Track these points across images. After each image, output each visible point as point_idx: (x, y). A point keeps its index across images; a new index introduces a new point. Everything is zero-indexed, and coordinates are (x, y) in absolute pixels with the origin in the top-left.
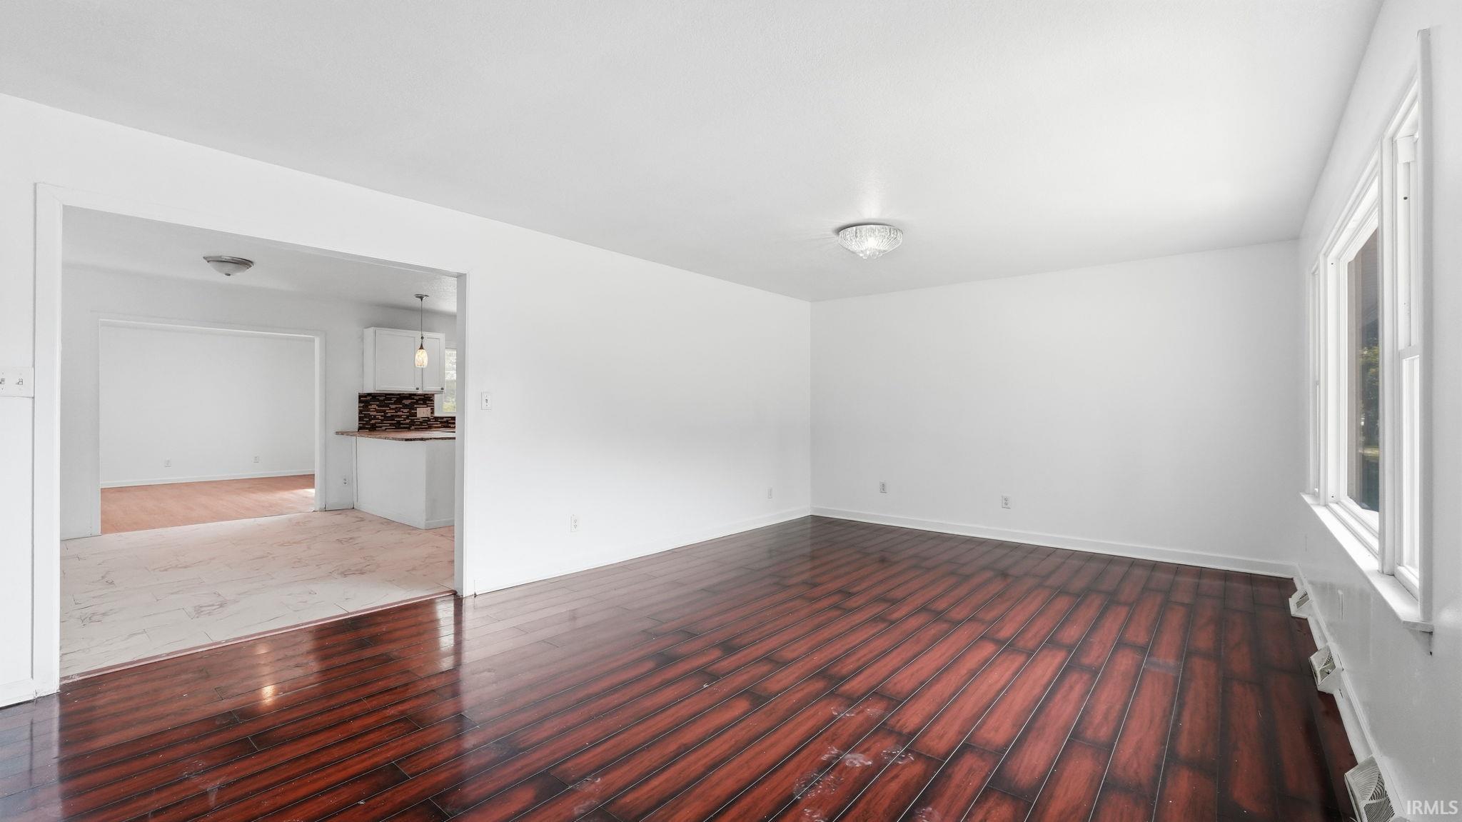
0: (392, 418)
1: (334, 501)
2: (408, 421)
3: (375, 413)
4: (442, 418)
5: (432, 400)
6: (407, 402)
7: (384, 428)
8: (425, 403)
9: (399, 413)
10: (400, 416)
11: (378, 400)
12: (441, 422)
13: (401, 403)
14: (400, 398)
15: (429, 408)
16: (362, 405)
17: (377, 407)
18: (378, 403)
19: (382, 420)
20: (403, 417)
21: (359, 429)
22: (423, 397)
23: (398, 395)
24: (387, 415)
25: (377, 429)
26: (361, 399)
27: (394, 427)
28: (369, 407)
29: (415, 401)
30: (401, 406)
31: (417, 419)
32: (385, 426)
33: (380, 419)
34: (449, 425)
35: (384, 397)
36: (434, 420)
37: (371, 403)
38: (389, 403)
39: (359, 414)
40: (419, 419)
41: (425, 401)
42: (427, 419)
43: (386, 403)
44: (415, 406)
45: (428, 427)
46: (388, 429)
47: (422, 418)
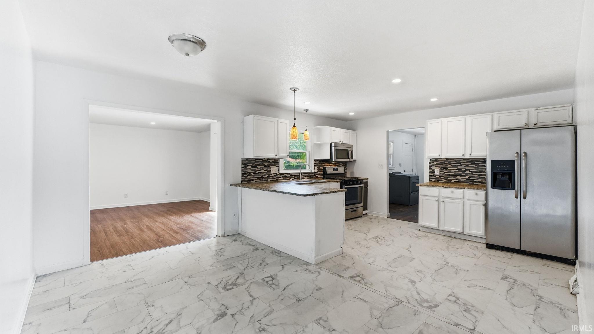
0: (259, 174)
1: (230, 229)
2: (266, 176)
3: (250, 171)
4: (283, 174)
5: (278, 163)
6: (266, 164)
7: (254, 181)
8: (275, 165)
9: (262, 171)
10: (262, 173)
11: (252, 163)
12: (283, 177)
13: (263, 165)
14: (263, 161)
15: (277, 168)
16: (243, 166)
17: (251, 168)
18: (252, 165)
19: (254, 176)
20: (264, 173)
21: (242, 182)
22: (274, 161)
23: (261, 160)
24: (256, 172)
25: (251, 181)
26: (243, 162)
27: (260, 180)
28: (247, 167)
29: (270, 163)
30: (263, 166)
31: (271, 175)
32: (255, 179)
33: (252, 175)
34: (287, 178)
35: (255, 161)
36: (279, 175)
37: (248, 165)
38: (257, 165)
39: (242, 172)
40: (272, 175)
41: (275, 163)
42: (276, 174)
43: (256, 165)
44: (270, 166)
45: (276, 179)
46: (257, 181)
47: (274, 174)
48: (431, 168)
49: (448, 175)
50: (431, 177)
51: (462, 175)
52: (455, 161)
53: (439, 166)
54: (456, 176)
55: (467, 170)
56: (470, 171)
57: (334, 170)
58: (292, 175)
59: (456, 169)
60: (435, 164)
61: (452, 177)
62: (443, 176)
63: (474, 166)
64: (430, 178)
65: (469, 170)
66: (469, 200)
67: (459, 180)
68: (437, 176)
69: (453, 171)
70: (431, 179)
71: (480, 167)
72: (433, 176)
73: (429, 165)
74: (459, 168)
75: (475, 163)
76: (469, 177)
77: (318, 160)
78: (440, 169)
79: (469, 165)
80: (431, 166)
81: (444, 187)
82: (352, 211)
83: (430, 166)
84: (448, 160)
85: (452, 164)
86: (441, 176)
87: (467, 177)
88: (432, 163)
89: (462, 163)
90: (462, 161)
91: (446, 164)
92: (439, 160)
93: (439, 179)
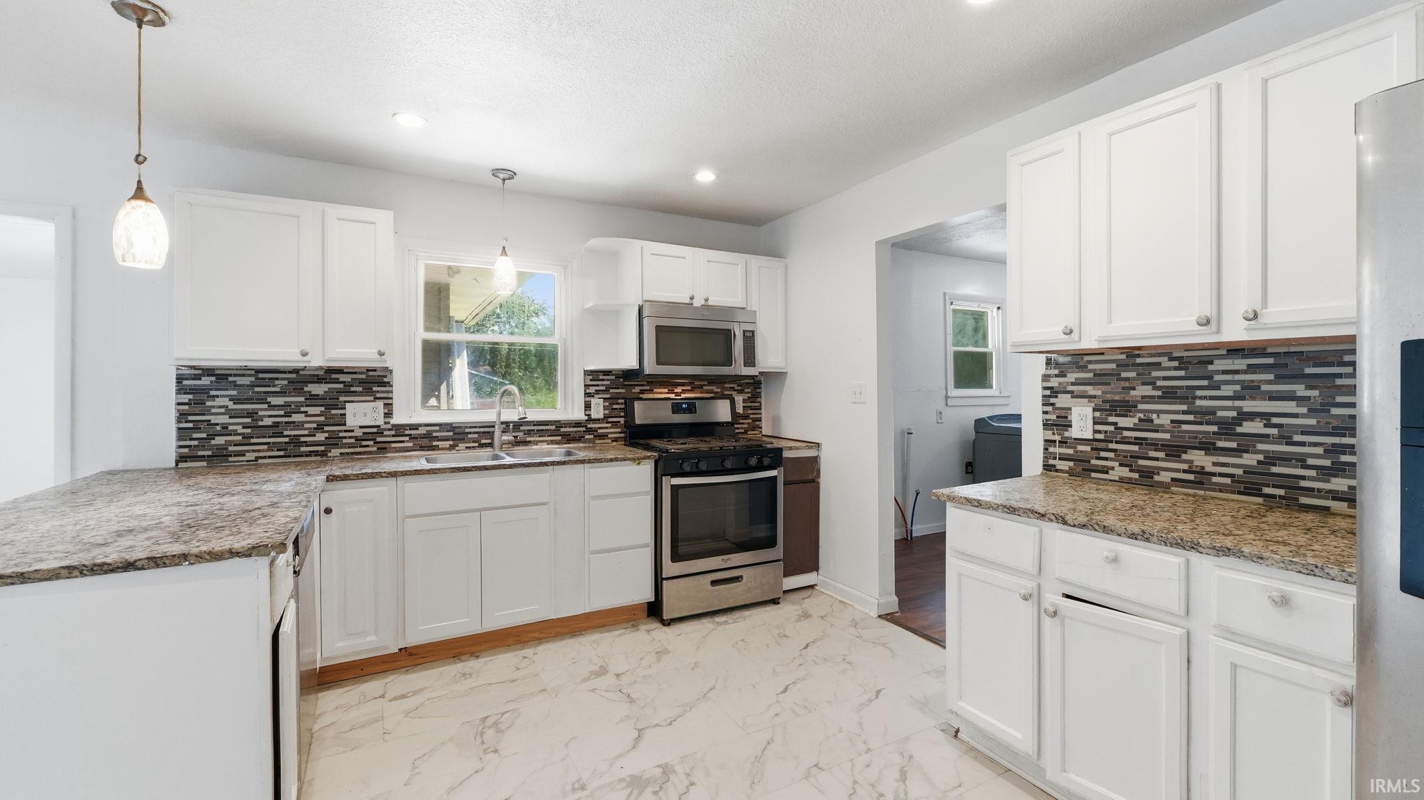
0: (276, 429)
2: (320, 437)
4: (415, 427)
5: (389, 384)
6: (319, 389)
7: (251, 456)
8: (368, 391)
9: (296, 418)
10: (299, 425)
11: (235, 385)
12: (412, 438)
13: (299, 392)
14: (298, 379)
15: (380, 404)
16: (185, 398)
17: (231, 405)
18: (234, 393)
19: (245, 436)
20: (306, 426)
21: (177, 462)
22: (364, 376)
23: (290, 372)
24: (261, 423)
25: (231, 459)
26: (185, 382)
27: (282, 453)
28: (208, 404)
29: (340, 385)
30: (302, 399)
31: (345, 431)
32: (253, 451)
33: (239, 434)
34: (435, 443)
35: (253, 379)
36: (393, 433)
37: (213, 393)
38: (264, 392)
39: (179, 421)
40: (353, 431)
41: (368, 385)
42: (375, 430)
43: (257, 393)
44: (342, 399)
45: (375, 449)
46: (265, 457)
47: (361, 427)
48: (1052, 404)
49: (1138, 441)
50: (1051, 449)
51: (1221, 444)
52: (1176, 364)
53: (1090, 390)
54: (1185, 449)
55: (1252, 416)
56: (1275, 420)
57: (677, 408)
58: (467, 430)
59: (1184, 407)
60: (1073, 384)
61: (1161, 455)
62: (1112, 446)
63: (1300, 390)
64: (1047, 455)
65: (1265, 416)
66: (1230, 634)
67: (1201, 472)
68: (1080, 448)
69: (1165, 420)
70: (1051, 462)
71: (1339, 399)
72: (1063, 443)
73: (1045, 388)
74: (1199, 403)
75: (1308, 371)
76: (1261, 457)
77: (607, 373)
78: (1094, 410)
79: (1264, 388)
80: (1051, 393)
81: (1065, 523)
82: (714, 583)
83: (1048, 392)
84: (1139, 360)
85: (1159, 383)
86: (1103, 445)
87: (1250, 460)
88: (1056, 376)
89: (1217, 372)
90: (1219, 365)
91: (1127, 379)
92: (1090, 362)
93: (1094, 462)
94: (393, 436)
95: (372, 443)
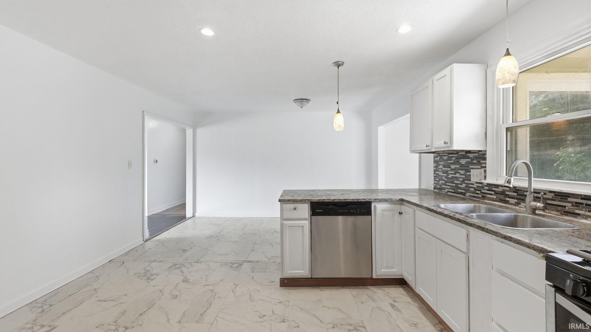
0: (452, 180)
2: (464, 185)
3: (441, 174)
4: (497, 186)
5: (485, 159)
6: (463, 161)
7: (446, 190)
8: (479, 163)
9: (458, 175)
10: (458, 179)
11: (443, 160)
12: (496, 193)
13: (458, 163)
14: (458, 156)
15: (482, 170)
16: (435, 165)
17: (442, 168)
18: (443, 163)
19: (446, 182)
20: (460, 179)
21: (434, 189)
22: (477, 155)
23: (456, 154)
24: (449, 177)
25: (443, 191)
26: (435, 159)
27: (453, 191)
28: (439, 167)
29: (470, 160)
30: (458, 166)
31: (471, 184)
33: (444, 181)
34: (507, 199)
35: (447, 157)
36: (487, 188)
37: (439, 163)
38: (450, 163)
39: (434, 174)
40: (473, 184)
41: (479, 160)
42: (481, 185)
43: (448, 163)
44: (471, 167)
45: (480, 196)
46: (449, 192)
47: (477, 183)
58: (525, 193)
94: (488, 190)
95: (479, 192)
